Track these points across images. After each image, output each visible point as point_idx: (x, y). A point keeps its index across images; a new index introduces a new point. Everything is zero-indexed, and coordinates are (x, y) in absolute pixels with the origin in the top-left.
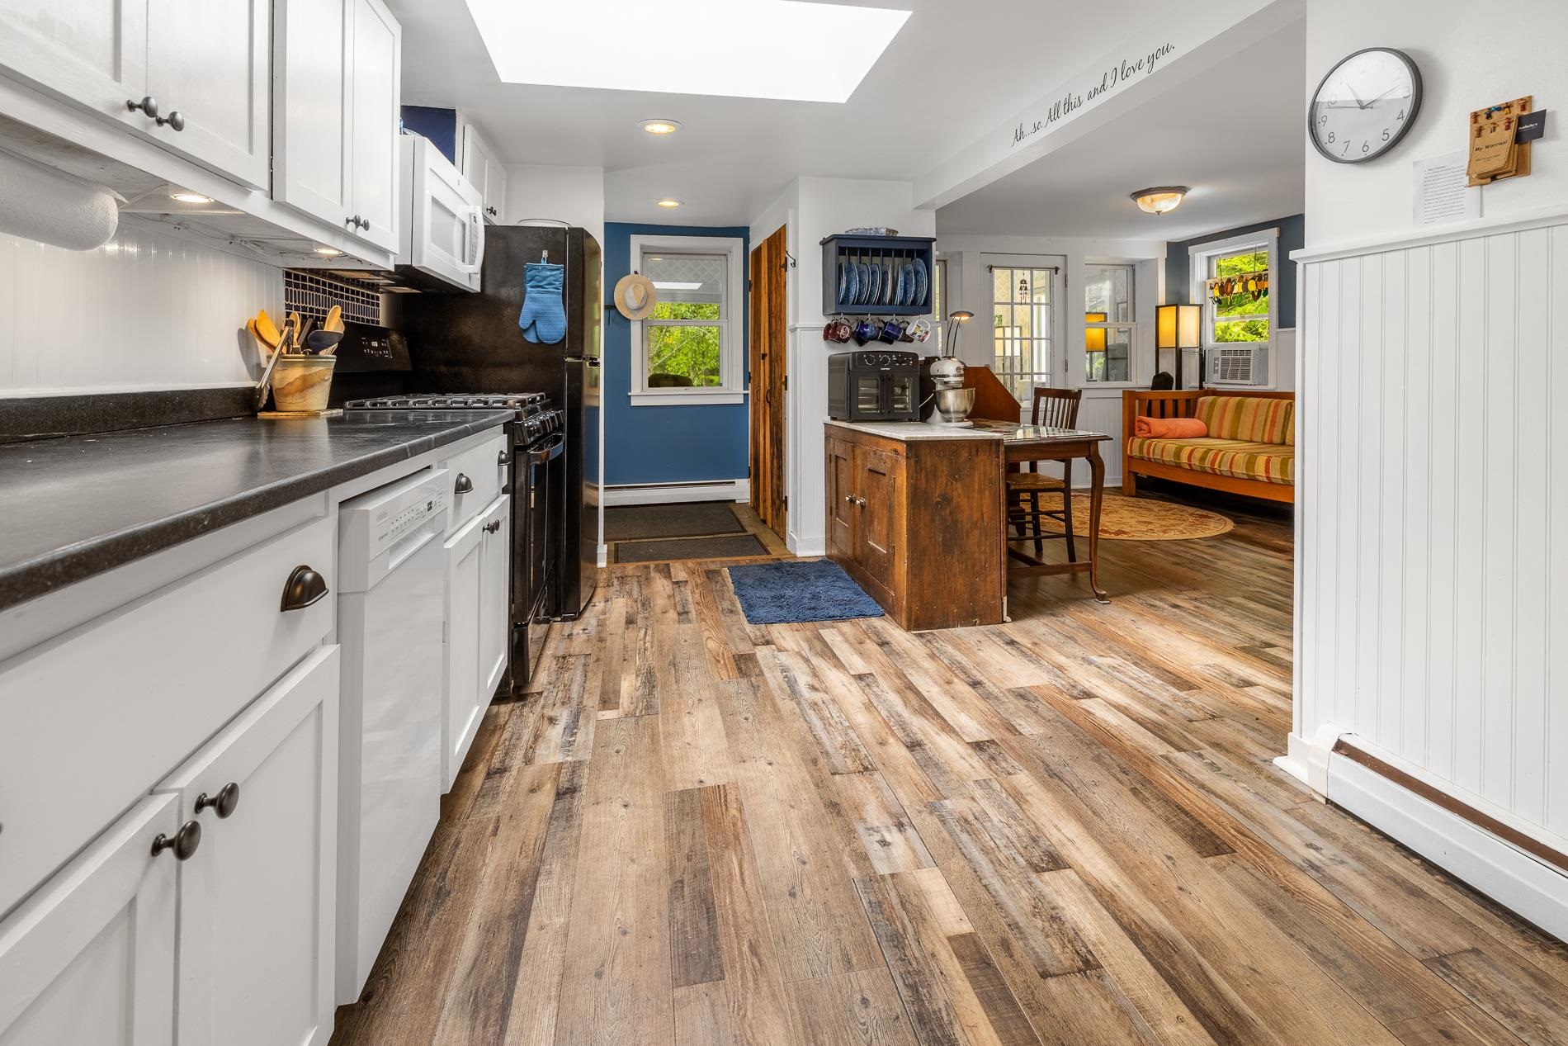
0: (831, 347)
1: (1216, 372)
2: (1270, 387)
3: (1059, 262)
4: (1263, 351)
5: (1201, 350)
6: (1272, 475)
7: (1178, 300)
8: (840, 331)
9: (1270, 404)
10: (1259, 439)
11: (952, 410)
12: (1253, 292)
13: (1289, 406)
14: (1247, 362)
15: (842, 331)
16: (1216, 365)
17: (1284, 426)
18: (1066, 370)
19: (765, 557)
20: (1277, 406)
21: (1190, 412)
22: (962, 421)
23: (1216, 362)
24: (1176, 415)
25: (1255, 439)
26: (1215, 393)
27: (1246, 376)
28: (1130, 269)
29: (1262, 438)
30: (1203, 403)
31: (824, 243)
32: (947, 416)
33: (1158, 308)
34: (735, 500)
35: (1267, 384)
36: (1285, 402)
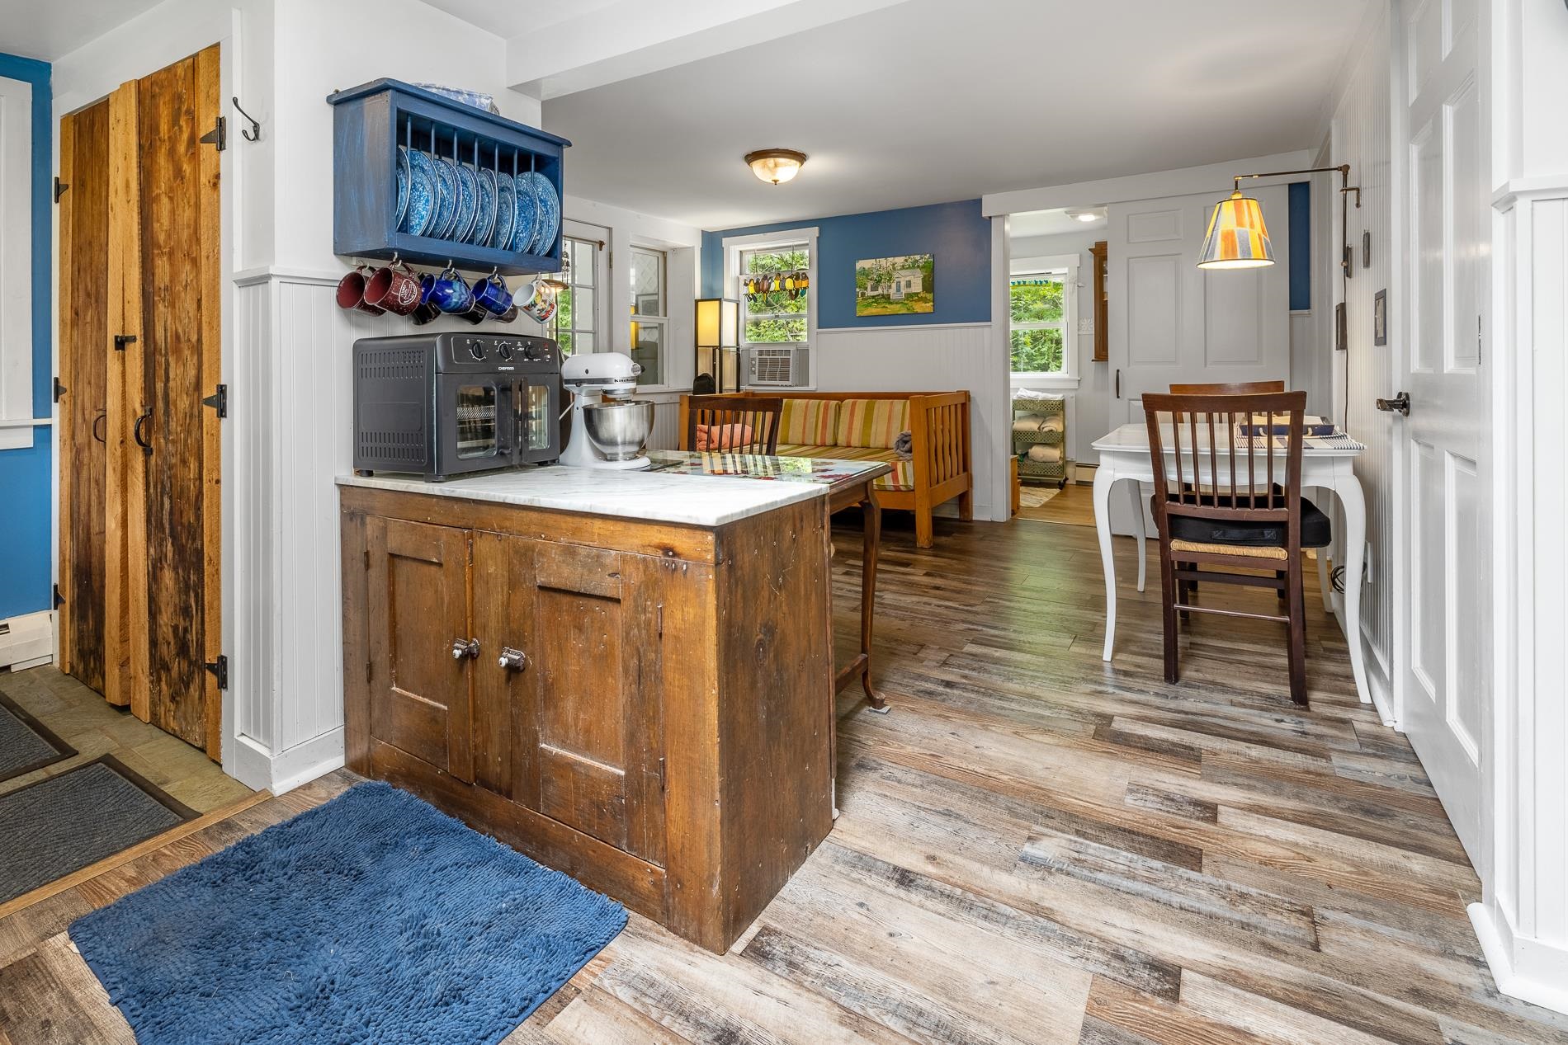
0: (358, 326)
1: (753, 373)
2: (812, 387)
3: (602, 235)
4: (803, 353)
5: (738, 349)
7: (714, 294)
8: (397, 290)
9: (817, 406)
10: (812, 442)
11: (619, 440)
12: (790, 291)
13: (837, 407)
14: (786, 362)
15: (403, 289)
16: (753, 366)
19: (180, 832)
20: (826, 408)
22: (636, 458)
23: (754, 362)
25: (807, 442)
27: (785, 377)
28: (661, 255)
31: (341, 101)
32: (607, 450)
33: (695, 301)
34: (8, 668)
35: (807, 385)
36: (833, 403)
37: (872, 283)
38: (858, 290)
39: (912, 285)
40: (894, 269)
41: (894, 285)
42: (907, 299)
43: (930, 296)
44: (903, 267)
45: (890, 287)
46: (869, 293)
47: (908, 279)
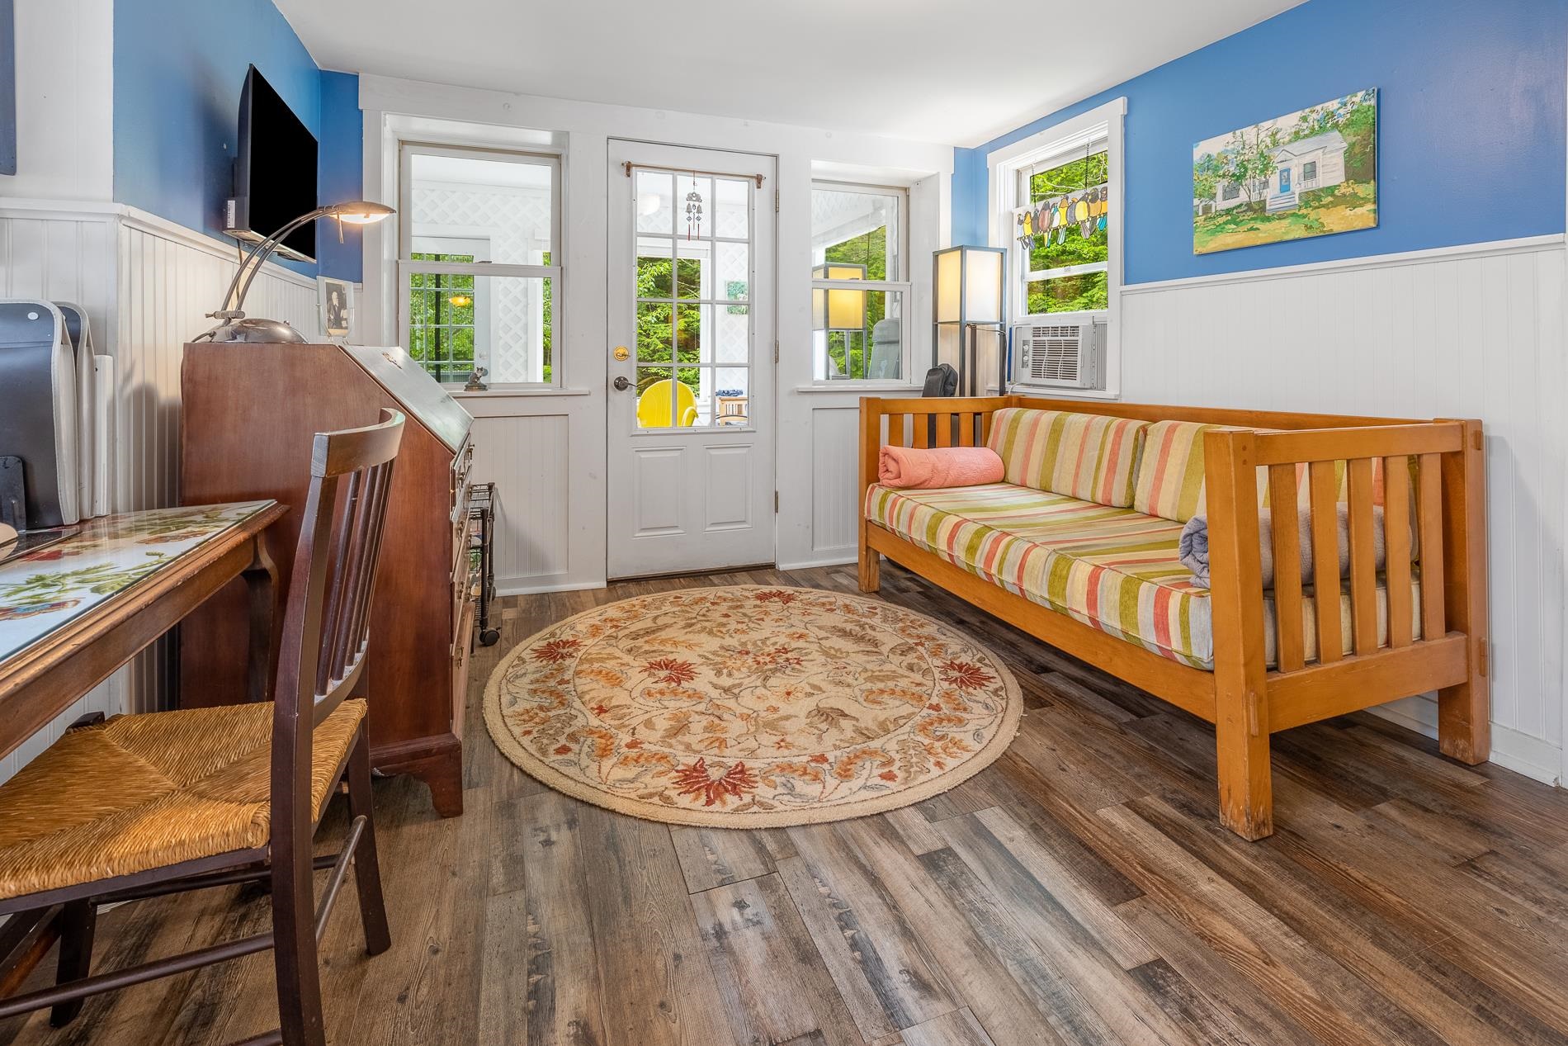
1: (1024, 364)
2: (1109, 393)
3: (764, 167)
4: (1099, 329)
5: (1003, 327)
6: (1103, 618)
7: (969, 242)
9: (1108, 427)
12: (1084, 224)
13: (1141, 433)
14: (1072, 347)
16: (1025, 353)
17: (1131, 473)
18: (777, 360)
20: (1120, 432)
21: (978, 438)
23: (1026, 348)
24: (955, 441)
26: (1023, 403)
27: (1070, 373)
28: (901, 194)
29: (1093, 494)
30: (1000, 420)
33: (936, 256)
35: (1104, 388)
36: (1134, 425)
37: (1225, 182)
38: (1196, 202)
39: (1319, 170)
40: (1275, 143)
41: (1274, 180)
42: (1307, 204)
43: (1367, 190)
44: (1297, 136)
45: (1265, 184)
46: (1221, 204)
47: (1308, 159)
